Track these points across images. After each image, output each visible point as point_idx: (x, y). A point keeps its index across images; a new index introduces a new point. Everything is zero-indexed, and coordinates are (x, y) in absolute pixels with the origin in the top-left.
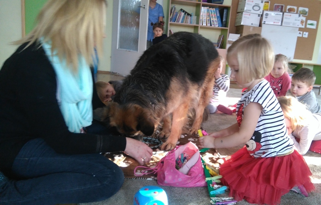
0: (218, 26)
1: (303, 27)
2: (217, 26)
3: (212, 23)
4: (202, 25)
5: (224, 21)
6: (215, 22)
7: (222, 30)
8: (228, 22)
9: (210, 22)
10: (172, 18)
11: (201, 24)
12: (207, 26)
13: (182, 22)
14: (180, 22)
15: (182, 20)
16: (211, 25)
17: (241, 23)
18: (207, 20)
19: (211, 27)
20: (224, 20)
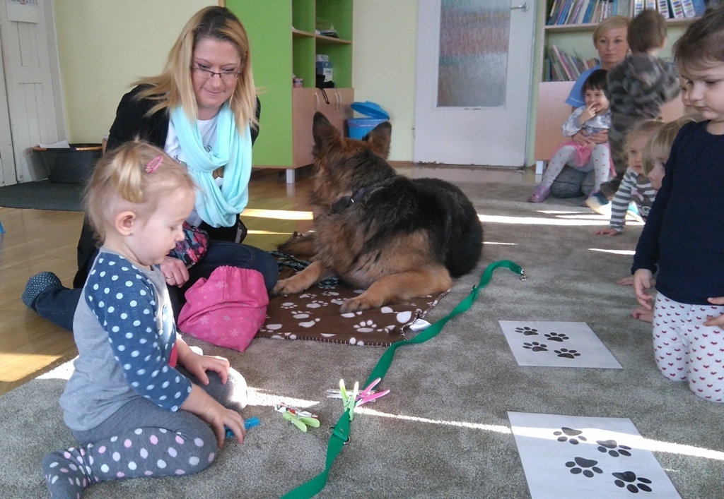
0: (694, 14)
2: (690, 16)
3: (674, 9)
6: (683, 5)
9: (667, 9)
10: (556, 15)
13: (586, 20)
14: (580, 23)
15: (586, 15)
16: (671, 16)
18: (659, 4)
19: (671, 20)
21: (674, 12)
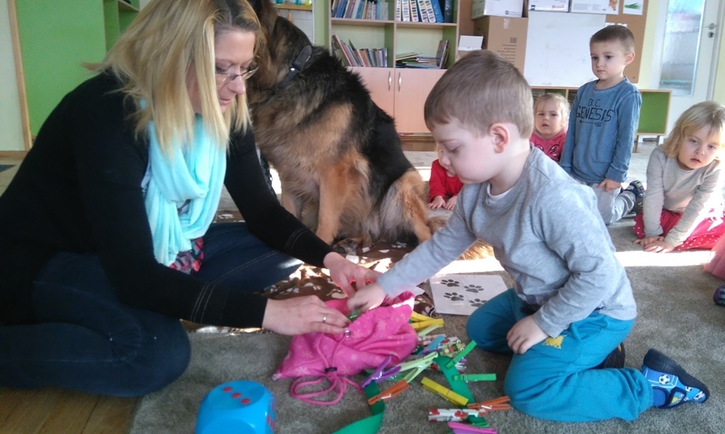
0: (435, 21)
1: (616, 12)
2: (433, 21)
3: (422, 15)
4: (402, 20)
5: (447, 9)
6: (428, 12)
7: (444, 29)
8: (456, 12)
9: (417, 14)
10: (336, 9)
11: (400, 19)
12: (411, 23)
13: (358, 17)
14: (354, 18)
15: (358, 12)
16: (420, 20)
17: (483, 12)
18: (412, 10)
19: (420, 23)
20: (447, 7)
21: (422, 18)
